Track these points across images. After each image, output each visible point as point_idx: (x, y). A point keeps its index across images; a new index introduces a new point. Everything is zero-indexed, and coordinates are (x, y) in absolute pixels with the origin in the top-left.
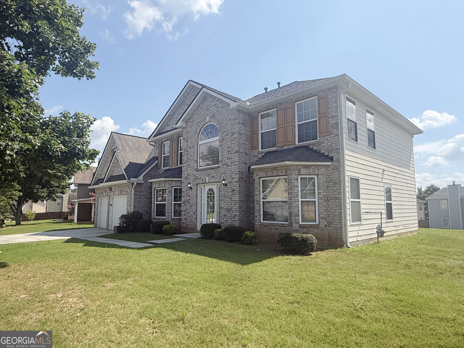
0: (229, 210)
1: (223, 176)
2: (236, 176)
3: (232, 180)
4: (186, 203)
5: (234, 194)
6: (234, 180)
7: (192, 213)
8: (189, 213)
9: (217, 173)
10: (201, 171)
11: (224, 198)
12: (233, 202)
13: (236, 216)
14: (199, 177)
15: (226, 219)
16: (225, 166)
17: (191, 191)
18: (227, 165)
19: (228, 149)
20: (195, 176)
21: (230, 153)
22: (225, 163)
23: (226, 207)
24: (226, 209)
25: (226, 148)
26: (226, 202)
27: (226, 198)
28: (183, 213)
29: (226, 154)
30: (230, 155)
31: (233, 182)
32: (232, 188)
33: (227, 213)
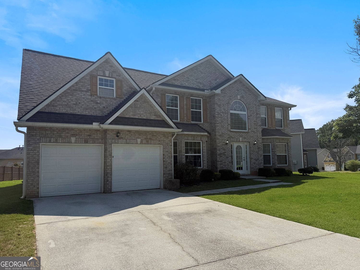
0: (256, 160)
1: (252, 138)
2: (261, 140)
3: (258, 142)
4: (222, 155)
5: (260, 150)
6: (260, 142)
7: (228, 163)
8: (225, 163)
9: (247, 136)
10: (235, 133)
11: (253, 152)
12: (259, 155)
13: (261, 163)
14: (233, 136)
15: (255, 165)
16: (253, 133)
17: (226, 146)
18: (254, 132)
19: (255, 123)
20: (229, 135)
21: (256, 125)
22: (253, 131)
23: (255, 158)
24: (255, 159)
25: (253, 121)
26: (254, 155)
27: (255, 152)
28: (219, 163)
29: (253, 125)
30: (256, 126)
31: (259, 143)
32: (259, 147)
33: (255, 162)
